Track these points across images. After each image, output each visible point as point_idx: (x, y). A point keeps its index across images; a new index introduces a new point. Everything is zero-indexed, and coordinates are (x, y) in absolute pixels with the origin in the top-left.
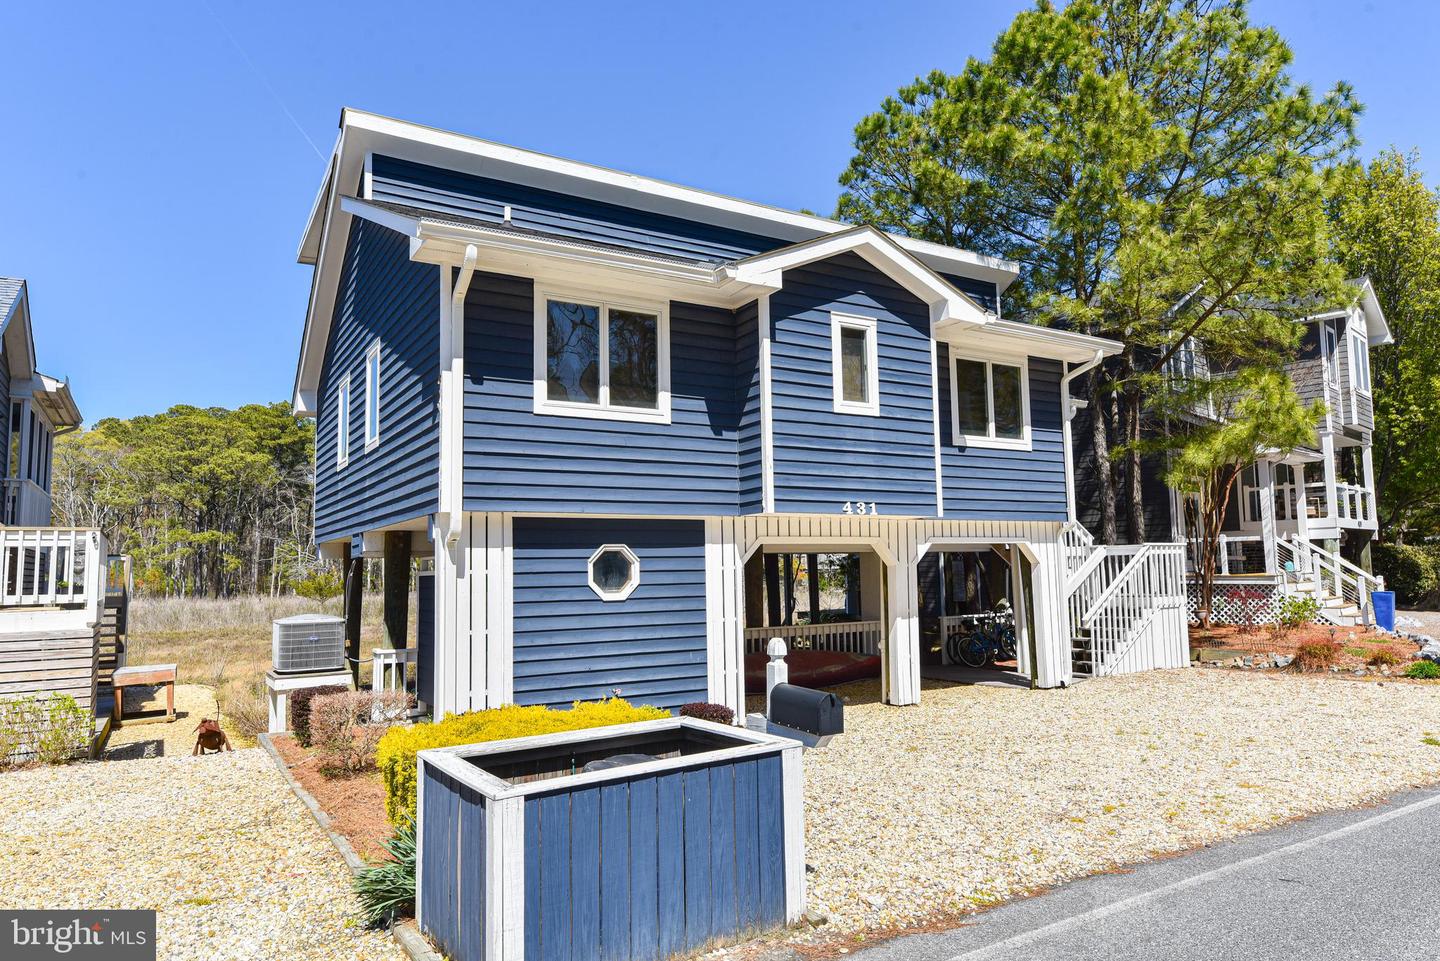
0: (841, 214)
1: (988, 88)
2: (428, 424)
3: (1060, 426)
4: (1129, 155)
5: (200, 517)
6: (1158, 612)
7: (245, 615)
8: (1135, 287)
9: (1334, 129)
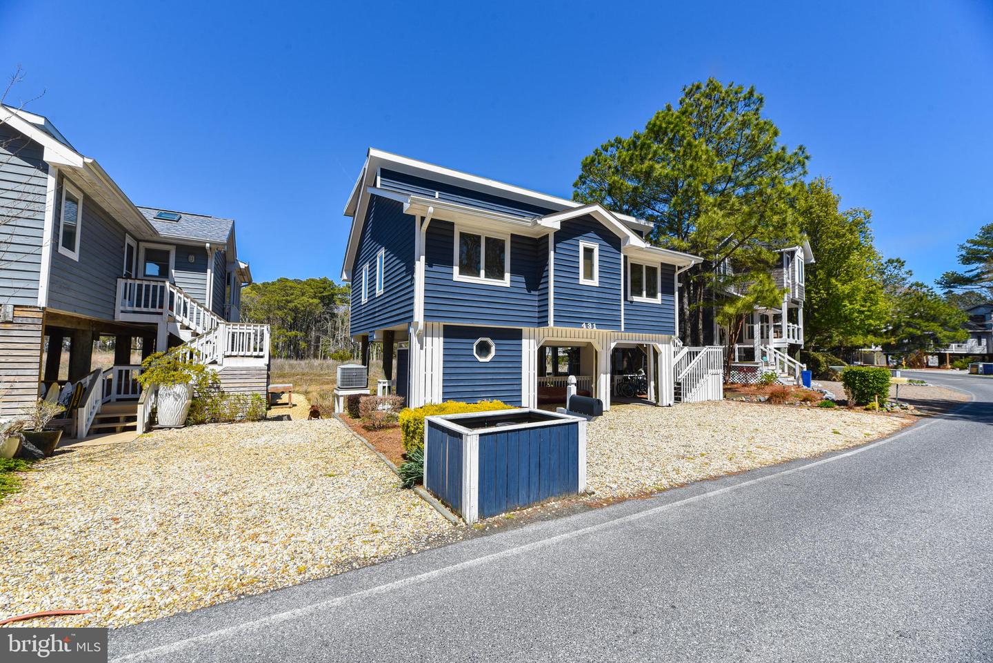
0: (575, 199)
1: (643, 145)
2: (409, 284)
3: (674, 294)
4: (706, 175)
5: (291, 325)
6: (710, 375)
7: (311, 367)
8: (706, 234)
9: (796, 167)
